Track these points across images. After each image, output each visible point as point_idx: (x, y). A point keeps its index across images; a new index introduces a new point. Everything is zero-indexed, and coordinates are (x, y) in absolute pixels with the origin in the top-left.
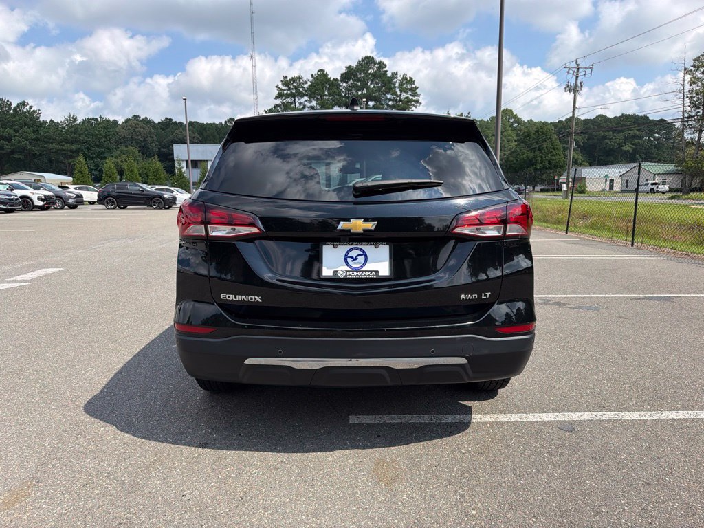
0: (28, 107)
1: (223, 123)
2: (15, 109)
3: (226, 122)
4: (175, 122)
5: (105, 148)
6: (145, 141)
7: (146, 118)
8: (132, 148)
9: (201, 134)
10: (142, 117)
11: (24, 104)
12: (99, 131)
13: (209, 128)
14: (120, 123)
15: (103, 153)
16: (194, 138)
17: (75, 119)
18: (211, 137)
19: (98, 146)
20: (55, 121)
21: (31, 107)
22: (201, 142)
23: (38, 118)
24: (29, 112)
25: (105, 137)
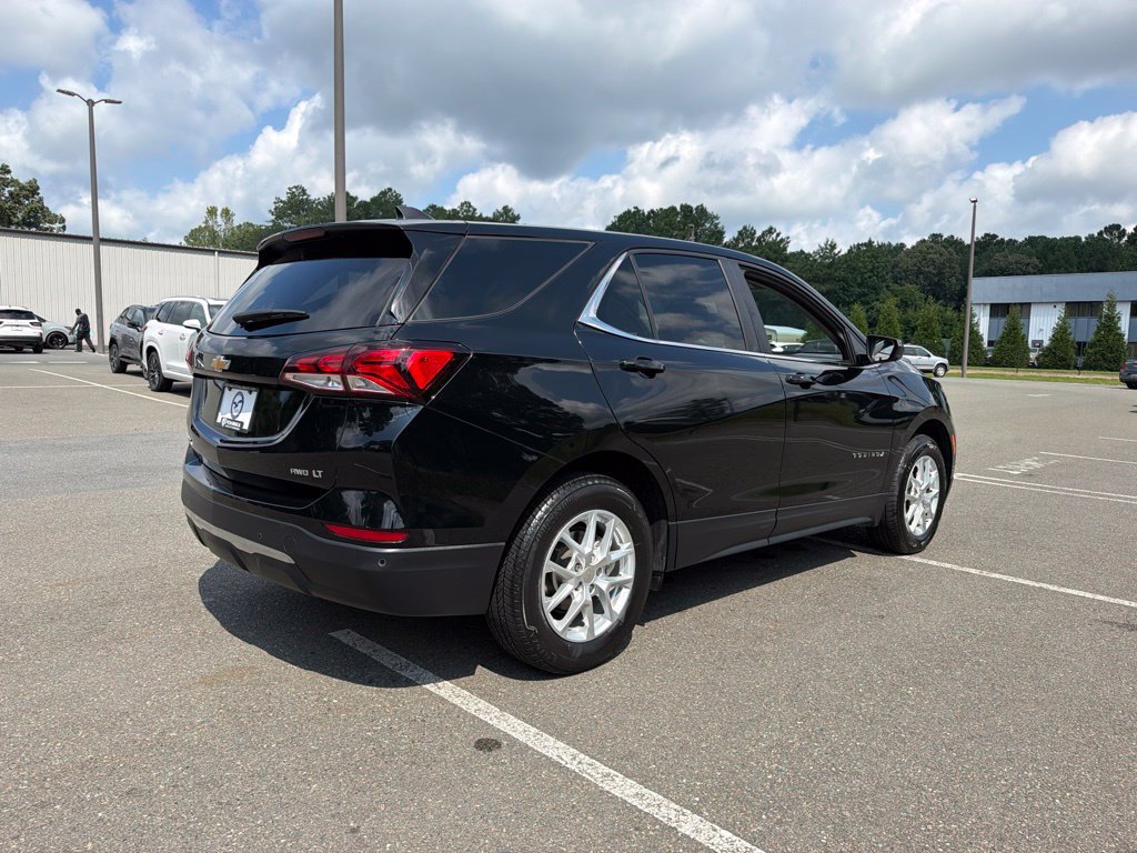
0: (774, 236)
1: (1096, 235)
2: (759, 240)
3: (1100, 233)
4: (1002, 239)
5: (868, 287)
6: (939, 273)
7: (952, 236)
8: (911, 286)
9: (1042, 257)
10: (945, 236)
11: (770, 231)
12: (864, 262)
13: (1062, 246)
14: (909, 246)
15: (865, 295)
16: (1028, 265)
17: (833, 247)
18: (1062, 261)
19: (860, 285)
20: (806, 252)
21: (778, 235)
22: (1041, 272)
23: (785, 249)
24: (774, 241)
25: (871, 271)
